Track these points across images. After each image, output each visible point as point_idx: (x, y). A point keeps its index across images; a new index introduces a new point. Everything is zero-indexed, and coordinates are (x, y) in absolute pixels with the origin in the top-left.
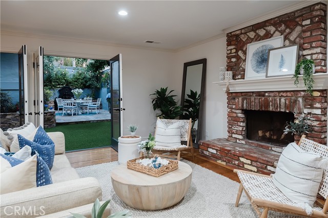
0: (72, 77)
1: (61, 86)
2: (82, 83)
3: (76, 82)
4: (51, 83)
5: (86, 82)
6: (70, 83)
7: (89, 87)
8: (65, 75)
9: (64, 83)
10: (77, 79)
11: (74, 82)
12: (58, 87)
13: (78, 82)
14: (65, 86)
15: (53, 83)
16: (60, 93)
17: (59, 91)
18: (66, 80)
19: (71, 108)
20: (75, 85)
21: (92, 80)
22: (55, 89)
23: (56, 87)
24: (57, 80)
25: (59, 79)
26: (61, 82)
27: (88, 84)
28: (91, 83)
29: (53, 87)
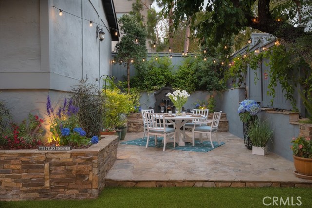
0: (176, 71)
1: (158, 87)
2: (192, 81)
3: (183, 79)
4: (143, 81)
5: (200, 78)
6: (173, 81)
7: (204, 88)
8: (164, 67)
9: (163, 81)
10: (184, 73)
11: (180, 78)
12: (153, 89)
13: (185, 80)
14: (164, 86)
15: (146, 82)
16: (156, 99)
17: (155, 95)
18: (165, 76)
19: (162, 132)
20: (180, 85)
21: (209, 73)
22: (148, 92)
23: (150, 88)
24: (153, 76)
25: (156, 74)
26: (159, 81)
27: (202, 83)
28: (208, 79)
29: (146, 89)
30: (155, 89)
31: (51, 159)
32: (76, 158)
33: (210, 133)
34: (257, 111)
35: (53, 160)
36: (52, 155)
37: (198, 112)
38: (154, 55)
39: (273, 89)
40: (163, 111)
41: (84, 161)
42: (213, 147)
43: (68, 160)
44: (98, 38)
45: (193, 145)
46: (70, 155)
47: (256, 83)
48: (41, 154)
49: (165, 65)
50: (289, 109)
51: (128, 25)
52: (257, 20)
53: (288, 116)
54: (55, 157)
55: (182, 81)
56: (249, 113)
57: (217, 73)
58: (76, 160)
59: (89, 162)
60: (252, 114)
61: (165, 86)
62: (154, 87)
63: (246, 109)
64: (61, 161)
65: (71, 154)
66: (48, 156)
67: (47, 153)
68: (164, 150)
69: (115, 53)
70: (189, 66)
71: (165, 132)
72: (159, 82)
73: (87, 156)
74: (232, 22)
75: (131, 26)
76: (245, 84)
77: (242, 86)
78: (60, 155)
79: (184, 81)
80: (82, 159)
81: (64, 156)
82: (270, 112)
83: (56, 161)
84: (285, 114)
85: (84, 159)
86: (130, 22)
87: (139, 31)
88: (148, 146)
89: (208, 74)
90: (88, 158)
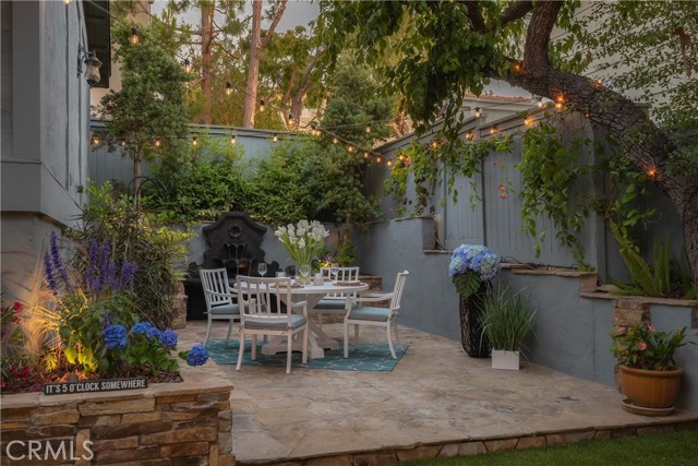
0: (255, 172)
1: (212, 212)
2: (298, 200)
3: (275, 193)
5: (317, 192)
6: (250, 198)
7: (328, 216)
8: (227, 162)
9: (225, 196)
10: (277, 180)
11: (266, 191)
12: (200, 217)
13: (281, 196)
14: (227, 210)
15: (184, 200)
16: (208, 243)
17: (206, 232)
18: (231, 186)
19: (283, 327)
20: (268, 208)
21: (342, 182)
22: (188, 224)
23: (193, 215)
24: (199, 183)
25: (206, 179)
26: (215, 196)
27: (323, 204)
28: (339, 196)
29: (183, 217)
30: (207, 218)
31: (95, 418)
32: (171, 409)
33: (388, 324)
34: (495, 269)
35: (101, 422)
36: (99, 407)
37: (347, 274)
38: (200, 131)
39: (532, 222)
40: (262, 273)
41: (196, 415)
42: (395, 357)
43: (147, 418)
44: (82, 75)
45: (346, 355)
46: (152, 402)
47: (473, 206)
48: (63, 406)
49: (227, 158)
50: (569, 266)
51: (139, 48)
52: (521, 66)
53: (577, 282)
54: (108, 412)
55: (273, 198)
56: (478, 274)
57: (358, 183)
58: (171, 416)
59: (208, 418)
60: (484, 278)
61: (231, 210)
62: (203, 212)
63: (471, 266)
64: (127, 421)
65: (156, 398)
66: (85, 411)
67: (84, 402)
68: (288, 371)
69: (100, 121)
70: (290, 163)
71: (289, 325)
72: (216, 200)
73: (202, 403)
74: (476, 67)
75: (149, 54)
76: (433, 209)
77: (426, 213)
78: (123, 404)
79: (278, 198)
80: (188, 410)
81: (136, 406)
82: (523, 271)
83: (111, 422)
84: (570, 277)
85: (194, 411)
86: (147, 42)
87: (170, 68)
88: (242, 364)
89: (338, 184)
90: (204, 406)
